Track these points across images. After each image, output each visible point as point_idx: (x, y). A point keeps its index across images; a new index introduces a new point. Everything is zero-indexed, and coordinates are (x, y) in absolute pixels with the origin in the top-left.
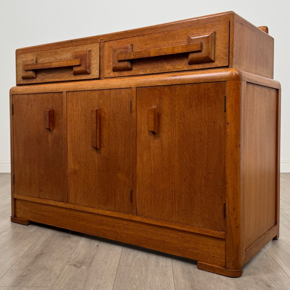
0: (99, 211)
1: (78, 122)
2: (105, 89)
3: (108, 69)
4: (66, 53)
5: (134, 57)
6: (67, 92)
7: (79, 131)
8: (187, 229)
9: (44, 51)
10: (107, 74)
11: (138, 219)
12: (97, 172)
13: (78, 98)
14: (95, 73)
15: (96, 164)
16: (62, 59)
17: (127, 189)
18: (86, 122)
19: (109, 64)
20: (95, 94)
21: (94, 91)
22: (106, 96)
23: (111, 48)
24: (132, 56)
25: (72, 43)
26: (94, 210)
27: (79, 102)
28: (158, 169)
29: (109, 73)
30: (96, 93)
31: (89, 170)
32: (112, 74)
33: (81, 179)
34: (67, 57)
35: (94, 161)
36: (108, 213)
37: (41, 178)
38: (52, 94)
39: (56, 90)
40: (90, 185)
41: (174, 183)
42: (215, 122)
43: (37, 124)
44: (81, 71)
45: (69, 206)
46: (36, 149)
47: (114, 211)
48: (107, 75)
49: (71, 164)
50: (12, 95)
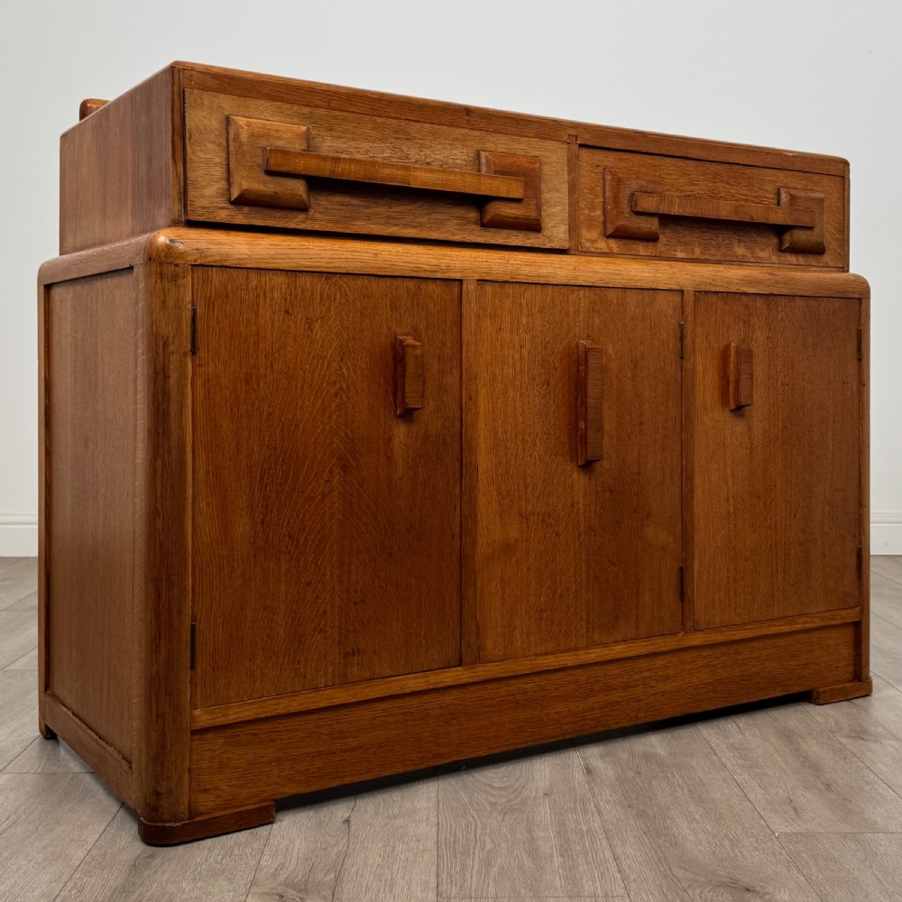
0: (593, 656)
1: (518, 383)
2: (610, 286)
3: (590, 227)
4: (449, 147)
6: (478, 280)
7: (523, 412)
8: (800, 626)
9: (346, 114)
10: (588, 241)
11: (697, 639)
12: (582, 537)
13: (521, 304)
14: (556, 231)
15: (581, 512)
16: (429, 160)
17: (668, 567)
18: (548, 385)
19: (592, 214)
20: (580, 299)
21: (576, 288)
22: (612, 306)
23: (599, 168)
25: (467, 118)
26: (577, 655)
27: (524, 320)
28: (743, 500)
29: (594, 241)
30: (581, 296)
31: (558, 535)
32: (602, 245)
33: (529, 569)
34: (450, 161)
35: (572, 506)
36: (619, 650)
37: (356, 603)
38: (411, 284)
39: (435, 271)
40: (561, 581)
41: (776, 526)
42: (844, 382)
43: (336, 395)
44: (523, 219)
45: (482, 672)
46: (331, 491)
47: (636, 639)
48: (587, 245)
49: (491, 527)
50: (192, 265)
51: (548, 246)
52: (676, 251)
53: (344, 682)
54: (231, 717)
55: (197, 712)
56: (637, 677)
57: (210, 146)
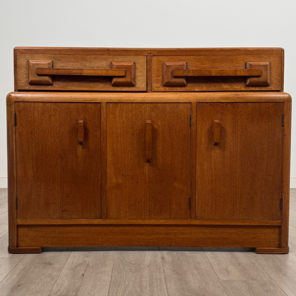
0: (151, 222)
1: (122, 134)
2: (159, 102)
3: (157, 83)
4: (100, 61)
5: (193, 74)
6: (107, 103)
7: (124, 143)
8: (248, 224)
9: (65, 55)
10: (156, 87)
11: (197, 222)
12: (147, 184)
13: (123, 110)
14: (141, 85)
15: (147, 176)
16: (93, 66)
17: (184, 197)
18: (134, 135)
19: (158, 78)
20: (146, 107)
21: (145, 104)
22: (160, 109)
23: (161, 63)
24: (191, 74)
25: (108, 52)
26: (144, 221)
27: (124, 114)
28: (219, 176)
29: (158, 87)
30: (147, 106)
31: (137, 182)
32: (162, 89)
33: (126, 192)
34: (101, 66)
35: (143, 174)
36: (162, 222)
37: (65, 197)
38: (83, 104)
39: (91, 100)
40: (138, 197)
41: (236, 186)
43: (59, 137)
45: (108, 222)
46: (57, 164)
47: (170, 218)
48: (156, 89)
49: (112, 178)
50: (15, 102)
51: (138, 90)
52: (195, 88)
53: (62, 218)
54: (28, 223)
55: (18, 220)
56: (171, 231)
57: (23, 69)
